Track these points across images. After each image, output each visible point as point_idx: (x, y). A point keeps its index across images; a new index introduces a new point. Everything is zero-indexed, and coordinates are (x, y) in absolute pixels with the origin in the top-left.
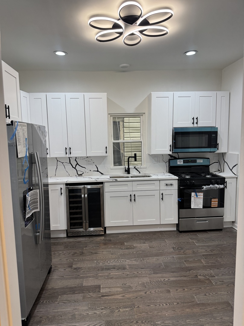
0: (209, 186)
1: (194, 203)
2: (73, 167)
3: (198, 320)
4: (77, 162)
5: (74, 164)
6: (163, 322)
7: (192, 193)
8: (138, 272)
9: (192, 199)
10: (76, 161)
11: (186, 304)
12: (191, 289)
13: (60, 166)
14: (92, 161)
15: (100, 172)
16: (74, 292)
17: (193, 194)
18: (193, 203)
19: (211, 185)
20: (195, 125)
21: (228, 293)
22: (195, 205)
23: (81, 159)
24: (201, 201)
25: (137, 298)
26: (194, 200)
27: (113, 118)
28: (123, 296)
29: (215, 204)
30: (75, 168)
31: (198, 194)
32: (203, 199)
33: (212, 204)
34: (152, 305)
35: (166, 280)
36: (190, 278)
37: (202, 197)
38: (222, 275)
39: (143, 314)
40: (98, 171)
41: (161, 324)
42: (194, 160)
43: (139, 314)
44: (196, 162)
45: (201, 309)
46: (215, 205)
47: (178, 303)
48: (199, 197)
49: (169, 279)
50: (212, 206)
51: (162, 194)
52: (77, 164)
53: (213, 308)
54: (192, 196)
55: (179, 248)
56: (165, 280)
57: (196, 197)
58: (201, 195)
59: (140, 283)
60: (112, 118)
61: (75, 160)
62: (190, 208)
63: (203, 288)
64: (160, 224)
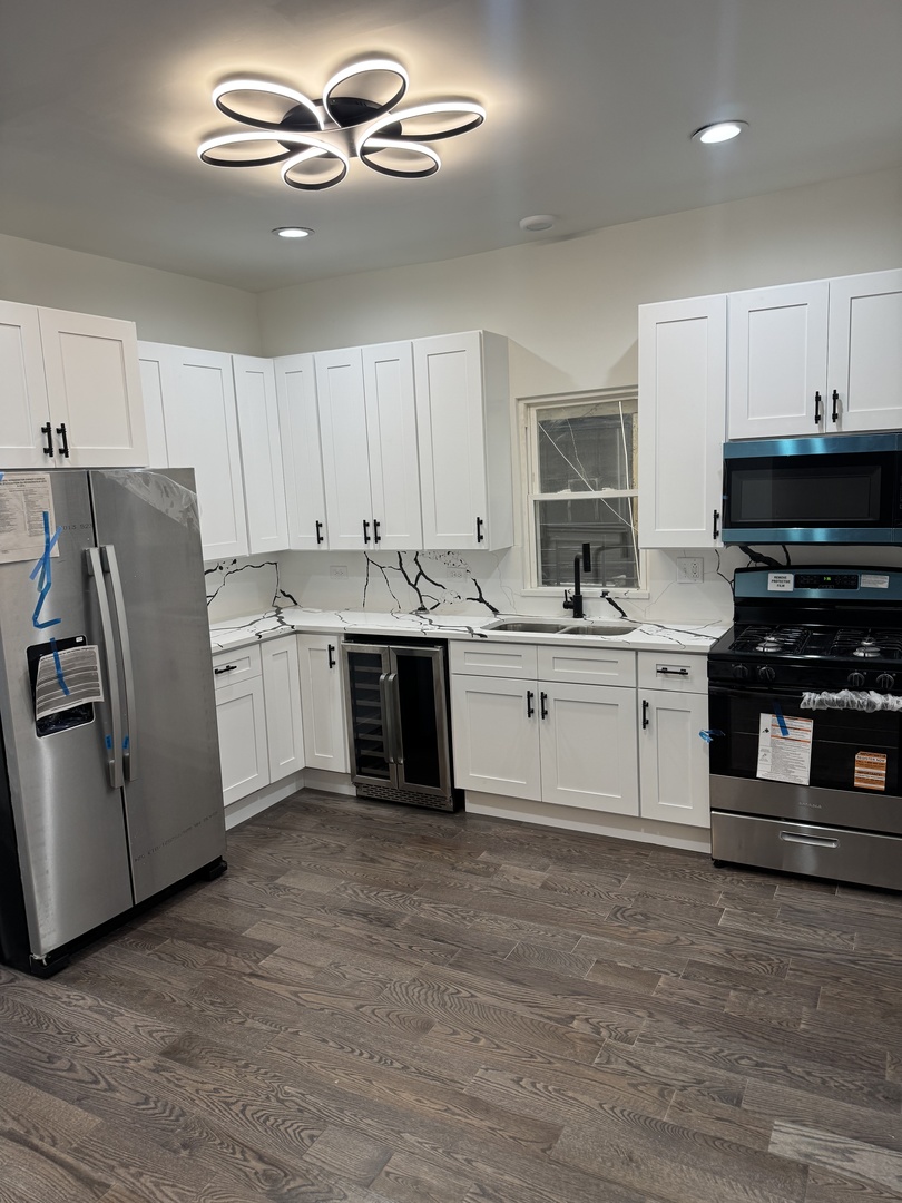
0: (836, 697)
1: (773, 756)
2: (409, 583)
3: (399, 1132)
4: (420, 567)
5: (412, 571)
6: (303, 1095)
7: (762, 715)
8: (410, 947)
9: (765, 740)
10: (417, 563)
11: (426, 1081)
12: (498, 1047)
13: (377, 579)
14: (462, 566)
15: (487, 604)
16: (205, 943)
17: (767, 720)
18: (769, 757)
19: (844, 693)
20: (830, 427)
21: (601, 1105)
22: (774, 766)
23: (431, 556)
24: (805, 755)
25: (322, 1009)
26: (773, 745)
27: (538, 411)
28: (296, 994)
29: (870, 777)
30: (414, 586)
31: (788, 722)
32: (810, 745)
33: (856, 775)
34: (331, 1044)
35: (464, 994)
36: (542, 1015)
37: (809, 736)
38: (667, 1047)
39: (284, 1053)
40: (481, 600)
41: (292, 1096)
42: (850, 576)
43: (275, 1051)
44: (856, 587)
45: (447, 1110)
46: (872, 781)
47: (405, 1068)
48: (792, 734)
49: (473, 996)
50: (856, 784)
51: (645, 705)
52: (421, 573)
53: (488, 1123)
54: (762, 729)
55: (640, 917)
56: (459, 992)
57: (781, 734)
58: (804, 730)
59: (380, 976)
60: (533, 412)
61: (416, 559)
62: (752, 773)
63: (540, 1059)
64: (640, 818)
